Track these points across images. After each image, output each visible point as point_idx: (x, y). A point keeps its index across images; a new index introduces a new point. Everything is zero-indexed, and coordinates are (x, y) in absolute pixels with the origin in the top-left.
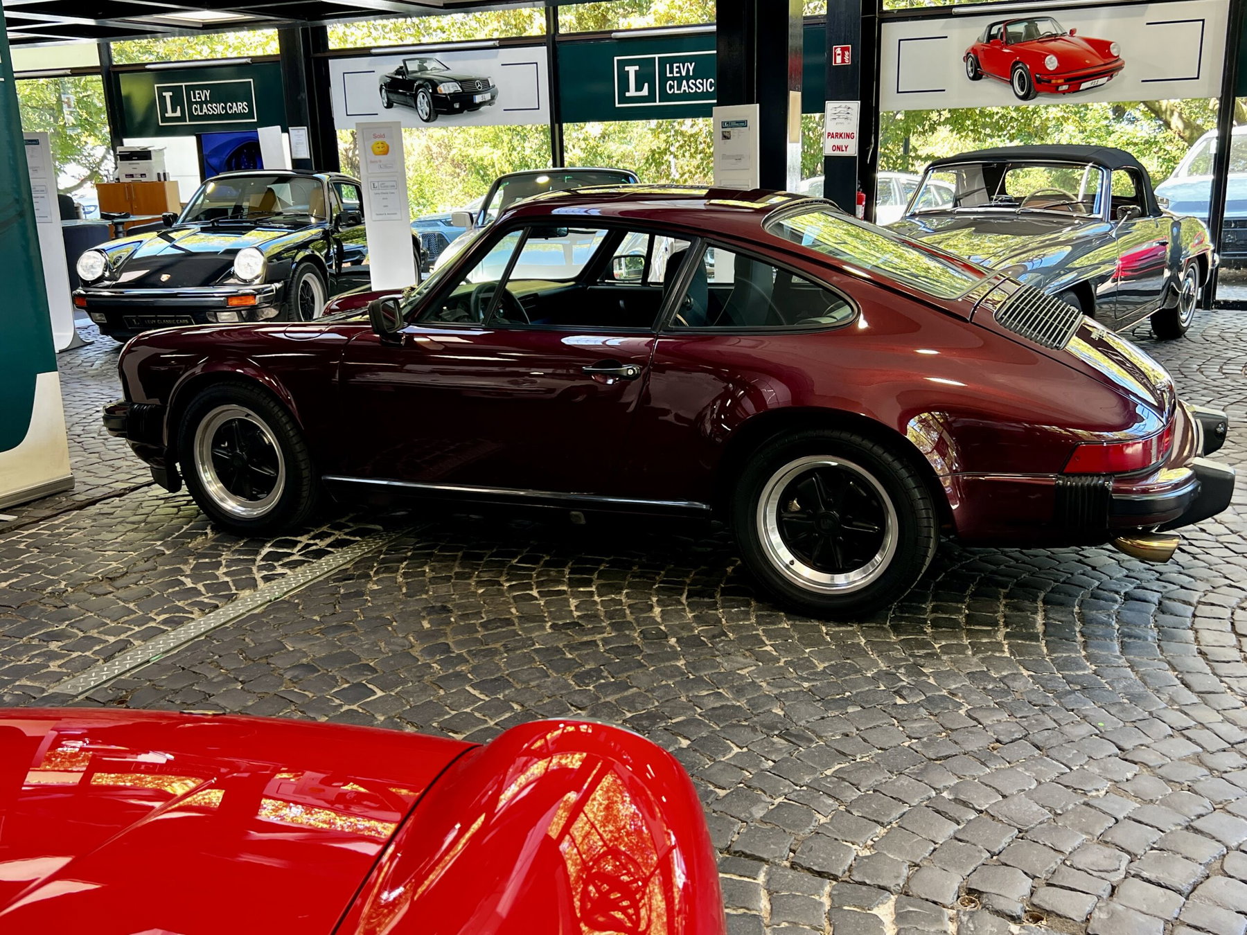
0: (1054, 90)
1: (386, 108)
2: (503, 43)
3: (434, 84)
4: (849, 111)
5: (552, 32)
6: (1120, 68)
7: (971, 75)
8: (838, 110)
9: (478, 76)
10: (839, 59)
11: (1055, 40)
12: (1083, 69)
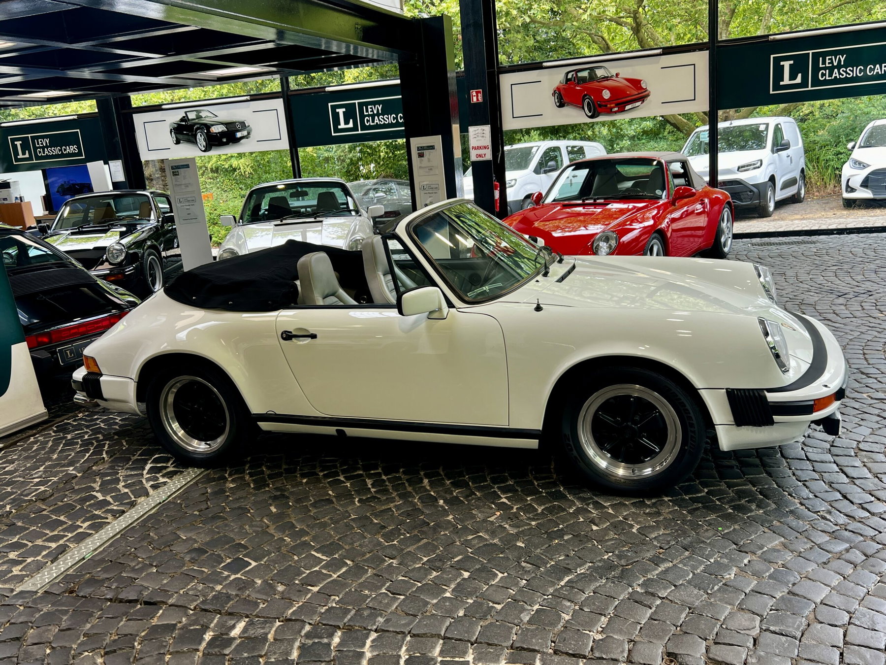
0: (610, 112)
1: (176, 144)
2: (252, 98)
3: (208, 127)
4: (484, 132)
5: (285, 89)
6: (648, 95)
7: (558, 104)
8: (477, 132)
9: (237, 120)
10: (475, 99)
11: (607, 80)
12: (626, 97)
